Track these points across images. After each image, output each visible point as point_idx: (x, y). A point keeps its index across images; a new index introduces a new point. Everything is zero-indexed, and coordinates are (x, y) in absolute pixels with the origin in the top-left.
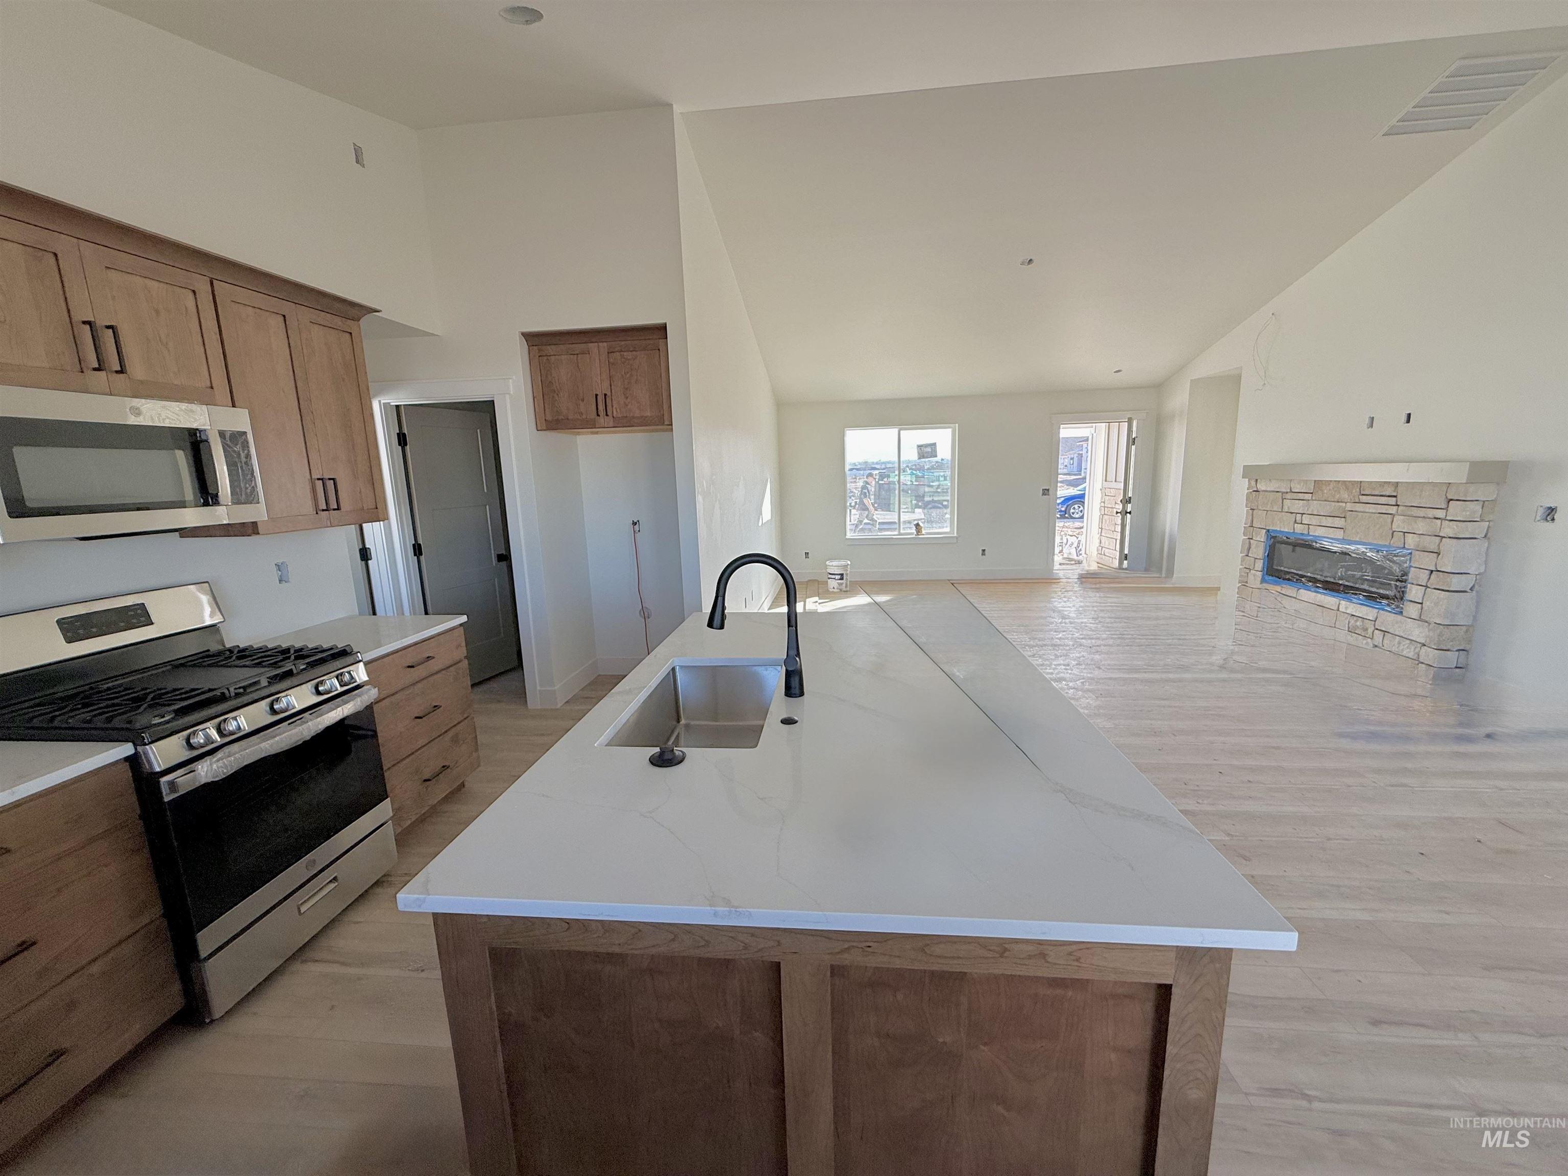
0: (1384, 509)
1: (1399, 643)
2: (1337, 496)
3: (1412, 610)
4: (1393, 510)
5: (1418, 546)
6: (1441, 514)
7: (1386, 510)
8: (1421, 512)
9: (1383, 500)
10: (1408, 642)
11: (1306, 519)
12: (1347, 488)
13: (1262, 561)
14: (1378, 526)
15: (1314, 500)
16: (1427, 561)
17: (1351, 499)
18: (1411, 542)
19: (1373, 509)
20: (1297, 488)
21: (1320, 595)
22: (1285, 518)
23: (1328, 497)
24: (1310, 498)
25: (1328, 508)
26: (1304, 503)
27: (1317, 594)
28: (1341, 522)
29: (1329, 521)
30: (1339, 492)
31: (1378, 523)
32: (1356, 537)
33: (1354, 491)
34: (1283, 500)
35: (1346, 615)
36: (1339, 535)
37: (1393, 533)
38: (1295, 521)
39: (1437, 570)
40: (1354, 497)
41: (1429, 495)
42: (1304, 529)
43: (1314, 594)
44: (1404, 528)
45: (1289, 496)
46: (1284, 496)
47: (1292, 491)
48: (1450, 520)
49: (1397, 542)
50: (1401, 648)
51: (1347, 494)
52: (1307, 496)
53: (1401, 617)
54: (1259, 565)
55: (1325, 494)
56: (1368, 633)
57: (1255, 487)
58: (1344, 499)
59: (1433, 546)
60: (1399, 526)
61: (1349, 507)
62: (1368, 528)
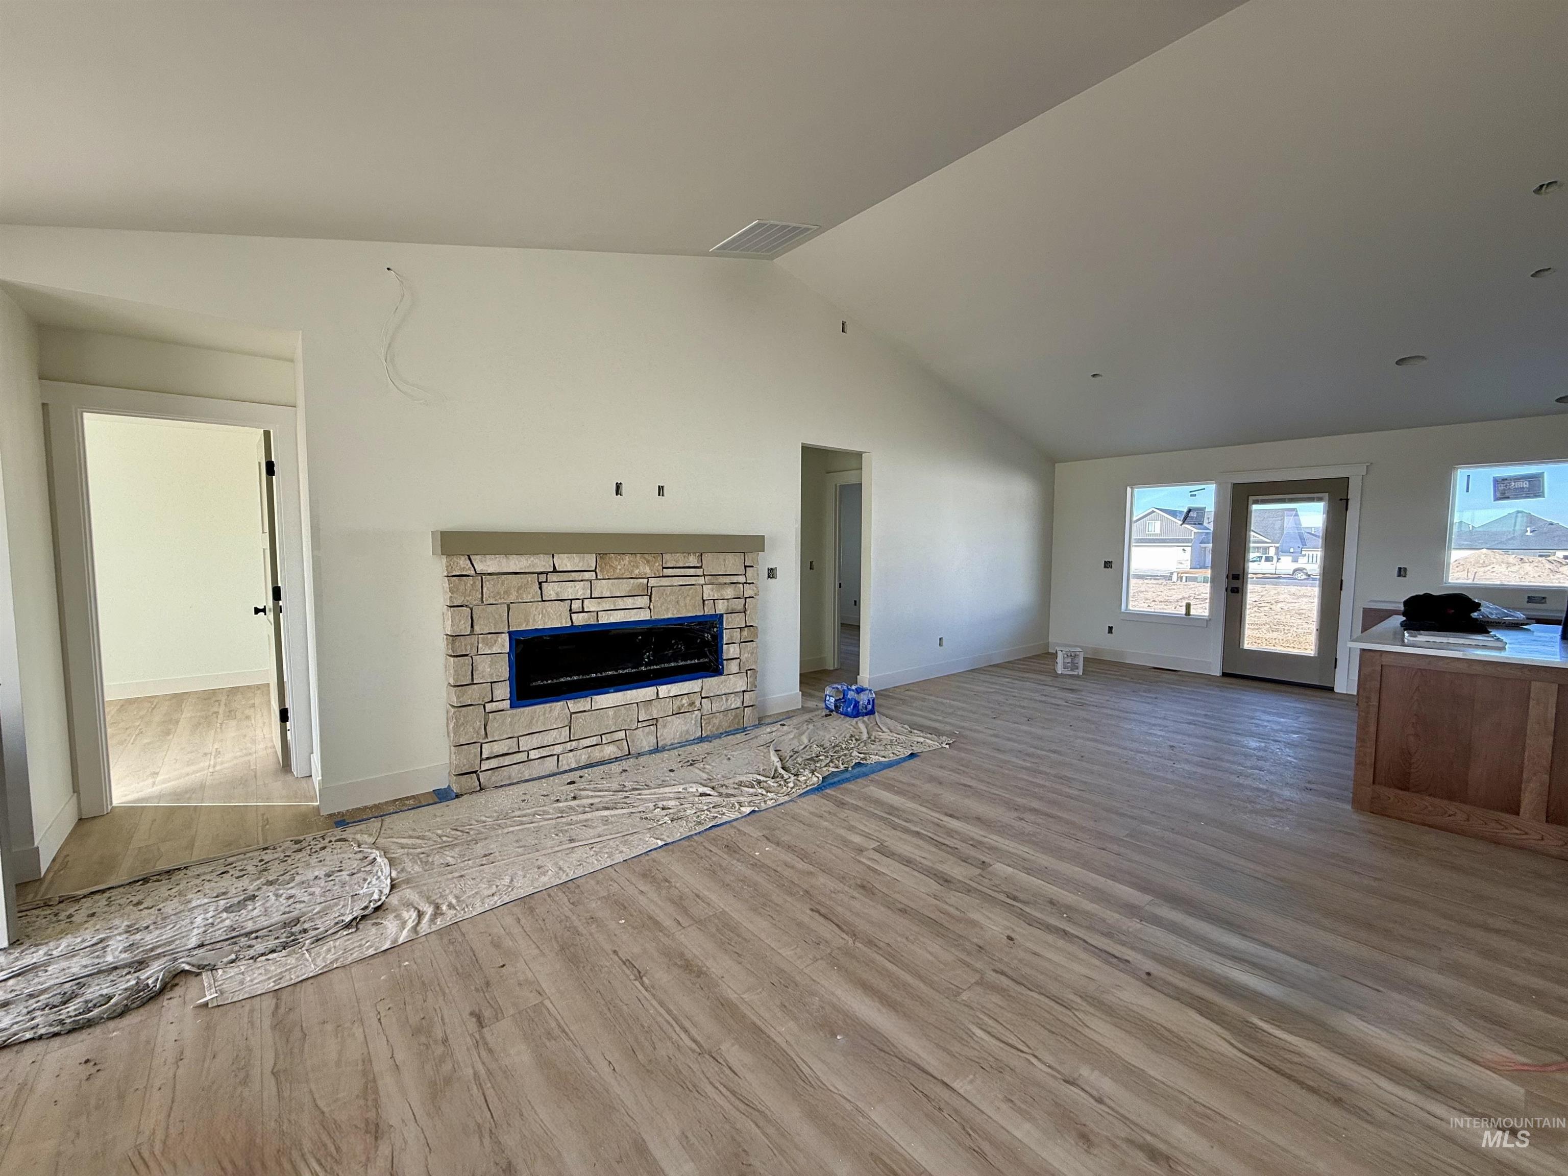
0: (692, 580)
1: (727, 700)
2: (637, 572)
3: (733, 667)
4: (701, 580)
5: (728, 609)
6: (742, 579)
7: (696, 581)
8: (727, 580)
9: (692, 572)
10: (733, 695)
11: (590, 605)
12: (648, 562)
13: (508, 682)
14: (688, 599)
15: (600, 580)
16: (736, 621)
17: (655, 574)
18: (721, 608)
19: (682, 581)
20: (566, 565)
21: (629, 692)
22: (549, 609)
23: (623, 574)
24: (594, 578)
25: (625, 587)
26: (584, 585)
27: (625, 692)
28: (643, 601)
29: (629, 602)
30: (637, 567)
31: (688, 595)
32: (667, 614)
33: (657, 564)
34: (540, 583)
35: (668, 699)
36: (644, 615)
37: (704, 601)
38: (571, 610)
39: (746, 626)
40: (658, 571)
41: (733, 564)
42: (589, 619)
43: (620, 694)
44: (714, 596)
45: (554, 577)
46: (542, 578)
47: (555, 571)
48: (749, 583)
49: (709, 611)
50: (729, 703)
51: (648, 568)
52: (587, 576)
53: (722, 677)
54: (503, 691)
55: (618, 571)
56: (695, 706)
57: (469, 569)
58: (646, 574)
59: (741, 607)
60: (709, 595)
61: (652, 582)
62: (678, 602)
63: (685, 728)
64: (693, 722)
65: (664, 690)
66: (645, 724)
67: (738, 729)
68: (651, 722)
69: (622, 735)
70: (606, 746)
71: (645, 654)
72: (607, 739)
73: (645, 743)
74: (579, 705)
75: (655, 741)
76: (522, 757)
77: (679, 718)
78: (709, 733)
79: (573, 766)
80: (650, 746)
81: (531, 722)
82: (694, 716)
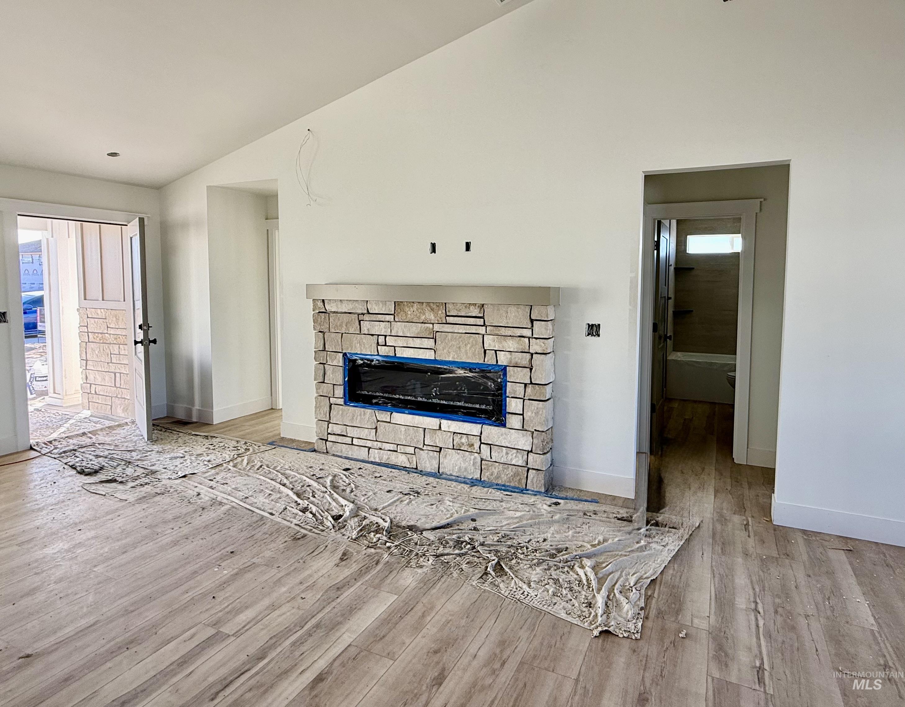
0: (473, 329)
1: (507, 454)
2: (423, 317)
3: (514, 421)
4: (482, 330)
5: (511, 362)
6: (528, 333)
7: (476, 330)
8: (509, 332)
10: (515, 451)
11: (390, 341)
12: (432, 310)
13: (342, 387)
14: (469, 346)
15: (396, 322)
16: (521, 375)
17: (438, 320)
18: (503, 359)
19: (462, 329)
20: (375, 309)
21: (417, 417)
22: (364, 341)
23: (413, 319)
24: (392, 320)
25: (415, 329)
26: (385, 325)
27: (414, 416)
28: (429, 343)
29: (417, 343)
30: (424, 314)
31: (469, 343)
32: (449, 356)
33: (440, 312)
34: (360, 322)
35: (449, 434)
36: (429, 355)
37: (485, 351)
38: (378, 343)
39: (531, 383)
40: (441, 318)
41: (515, 316)
42: (389, 351)
43: (410, 416)
44: (495, 347)
45: (367, 317)
46: (361, 317)
47: (368, 313)
48: (536, 338)
49: (490, 360)
50: (509, 458)
51: (432, 315)
52: (388, 318)
53: (503, 429)
54: (340, 391)
55: (409, 316)
56: (474, 449)
57: (322, 308)
58: (431, 320)
59: (526, 362)
60: (490, 345)
61: (437, 327)
62: (459, 348)
63: (463, 465)
64: (472, 462)
65: (445, 424)
66: (429, 448)
67: (517, 488)
68: (434, 449)
69: (411, 450)
70: (400, 454)
71: (433, 389)
72: (400, 450)
73: (428, 465)
74: (382, 416)
75: (437, 466)
76: (349, 440)
77: (458, 454)
78: (486, 479)
79: (377, 460)
80: (432, 469)
81: (353, 418)
82: (472, 457)
